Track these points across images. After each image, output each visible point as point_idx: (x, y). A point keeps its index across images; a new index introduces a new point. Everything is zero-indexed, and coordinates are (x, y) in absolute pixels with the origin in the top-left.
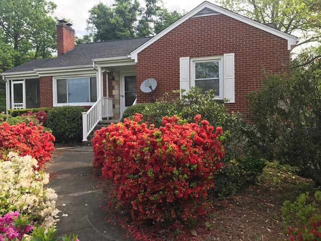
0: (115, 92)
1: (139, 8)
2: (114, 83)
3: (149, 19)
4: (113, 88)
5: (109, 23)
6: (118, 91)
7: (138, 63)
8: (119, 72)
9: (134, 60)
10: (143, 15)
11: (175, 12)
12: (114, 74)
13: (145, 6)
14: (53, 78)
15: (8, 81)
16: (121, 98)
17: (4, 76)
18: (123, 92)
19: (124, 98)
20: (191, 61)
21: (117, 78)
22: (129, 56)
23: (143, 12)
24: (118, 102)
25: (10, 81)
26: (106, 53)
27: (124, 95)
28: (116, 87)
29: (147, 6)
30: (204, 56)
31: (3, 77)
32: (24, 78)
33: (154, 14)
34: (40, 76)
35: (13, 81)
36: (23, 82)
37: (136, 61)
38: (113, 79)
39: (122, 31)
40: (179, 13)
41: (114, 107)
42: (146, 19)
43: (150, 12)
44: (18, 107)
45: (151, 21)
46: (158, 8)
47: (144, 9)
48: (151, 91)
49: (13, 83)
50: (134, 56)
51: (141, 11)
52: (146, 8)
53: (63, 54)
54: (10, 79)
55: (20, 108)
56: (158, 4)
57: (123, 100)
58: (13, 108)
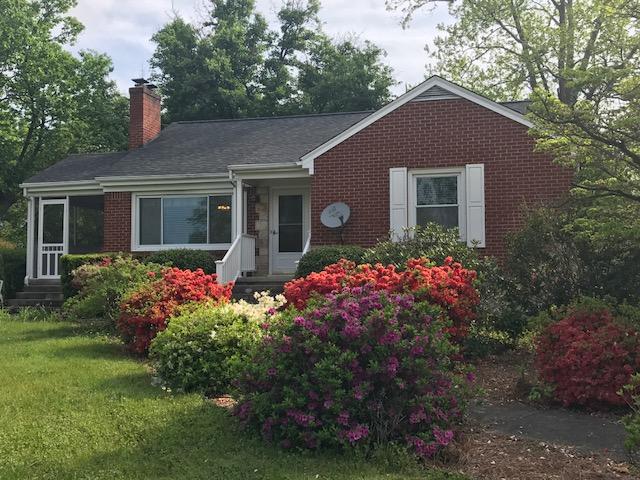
0: (259, 225)
1: (267, 32)
2: (258, 208)
3: (287, 57)
4: (257, 217)
5: (204, 70)
6: (266, 223)
7: (314, 175)
8: (268, 188)
9: (307, 170)
10: (274, 48)
11: (347, 44)
12: (259, 192)
13: (280, 31)
14: (133, 196)
15: (32, 198)
16: (271, 235)
17: (27, 188)
18: (275, 225)
19: (277, 236)
20: (410, 174)
21: (264, 199)
22: (299, 164)
23: (275, 43)
24: (265, 243)
25: (37, 199)
26: (236, 149)
27: (277, 230)
28: (262, 215)
29: (284, 29)
30: (433, 167)
31: (25, 191)
32: (67, 194)
33: (301, 48)
34: (105, 190)
35: (44, 199)
36: (66, 203)
37: (311, 172)
38: (258, 200)
39: (231, 87)
40: (356, 46)
41: (257, 253)
42: (282, 59)
43: (290, 42)
44: (53, 252)
45: (292, 63)
46: (309, 36)
47: (277, 35)
48: (340, 224)
49: (42, 203)
50: (308, 163)
51: (270, 41)
52: (281, 35)
53: (141, 146)
54: (36, 195)
55: (56, 252)
56: (309, 26)
57: (275, 240)
58: (41, 252)
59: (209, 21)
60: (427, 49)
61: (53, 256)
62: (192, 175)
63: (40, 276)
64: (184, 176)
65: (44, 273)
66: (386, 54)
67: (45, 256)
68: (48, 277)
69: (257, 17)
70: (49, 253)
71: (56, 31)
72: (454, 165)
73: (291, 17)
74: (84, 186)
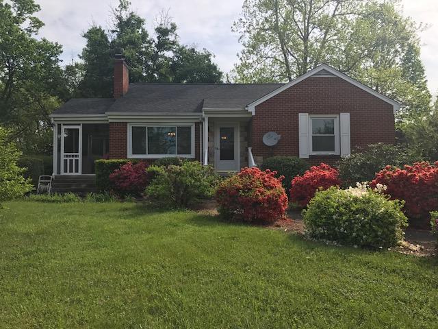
0: (209, 144)
1: (148, 39)
3: (159, 53)
6: (213, 143)
7: (255, 116)
9: (251, 113)
11: (193, 49)
13: (156, 39)
14: (128, 125)
15: (56, 125)
17: (54, 118)
18: (218, 144)
19: (219, 151)
20: (310, 117)
21: (211, 129)
22: (246, 109)
23: (153, 45)
24: (212, 155)
25: (59, 126)
27: (219, 148)
28: (211, 138)
29: (158, 38)
31: (52, 119)
32: (81, 123)
33: (168, 49)
34: (110, 121)
35: (64, 125)
36: (80, 128)
37: (254, 114)
40: (197, 51)
42: (157, 54)
43: (162, 45)
44: (71, 158)
45: (162, 57)
47: (154, 41)
49: (64, 128)
50: (252, 109)
51: (150, 44)
52: (157, 41)
53: (122, 95)
54: (59, 123)
55: (74, 159)
56: (171, 38)
57: (218, 153)
58: (63, 159)
59: (115, 29)
60: (238, 55)
61: (71, 161)
62: (169, 114)
63: (63, 173)
64: (165, 114)
65: (65, 171)
66: (214, 56)
67: (65, 161)
68: (68, 174)
69: (143, 30)
70: (68, 159)
71: (25, 25)
72: (333, 113)
73: (163, 32)
74: (95, 118)
